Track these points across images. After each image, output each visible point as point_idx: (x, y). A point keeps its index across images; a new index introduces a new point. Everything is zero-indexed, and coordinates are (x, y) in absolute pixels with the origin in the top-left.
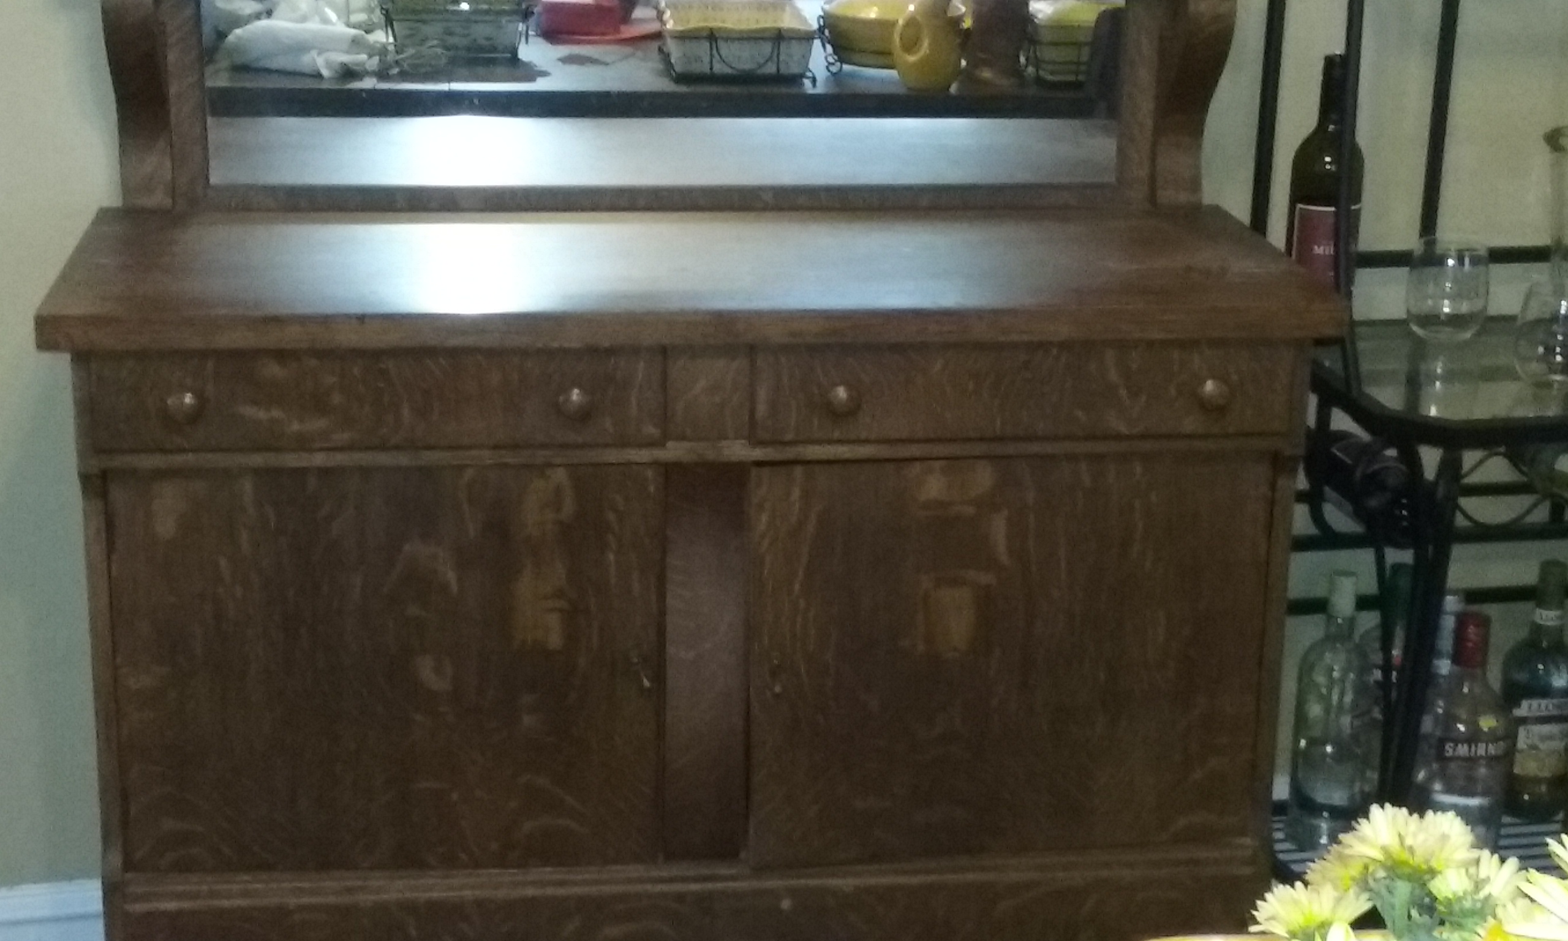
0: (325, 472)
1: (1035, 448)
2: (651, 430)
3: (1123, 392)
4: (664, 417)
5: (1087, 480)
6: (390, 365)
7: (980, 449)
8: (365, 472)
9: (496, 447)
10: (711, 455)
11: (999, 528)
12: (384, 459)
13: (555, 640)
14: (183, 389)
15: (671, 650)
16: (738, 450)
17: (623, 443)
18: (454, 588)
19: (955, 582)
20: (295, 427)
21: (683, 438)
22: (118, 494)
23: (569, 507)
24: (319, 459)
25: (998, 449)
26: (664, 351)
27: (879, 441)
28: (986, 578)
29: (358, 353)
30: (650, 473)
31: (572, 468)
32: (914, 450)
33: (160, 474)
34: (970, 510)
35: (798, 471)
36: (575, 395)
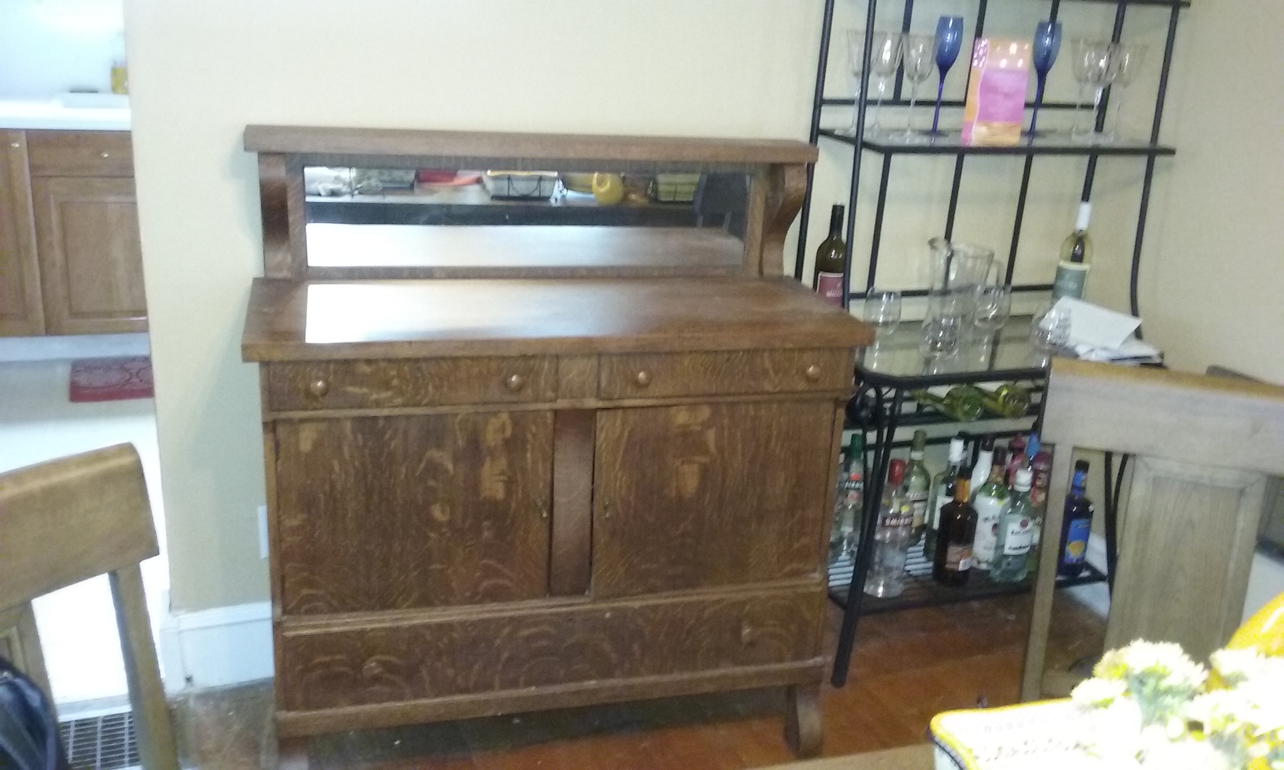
0: (387, 418)
1: (729, 399)
2: (550, 394)
3: (771, 372)
4: (556, 389)
5: (752, 413)
6: (424, 365)
7: (705, 399)
8: (409, 417)
9: (475, 404)
10: (578, 405)
11: (711, 436)
12: (418, 411)
13: (500, 495)
14: (318, 379)
15: (556, 498)
16: (591, 403)
17: (536, 400)
18: (452, 472)
19: (690, 462)
20: (374, 396)
21: (564, 397)
22: (281, 431)
23: (508, 432)
24: (386, 412)
25: (712, 400)
26: (557, 357)
27: (657, 397)
28: (703, 459)
29: (408, 360)
30: (549, 415)
31: (512, 414)
32: (674, 401)
33: (303, 421)
34: (698, 428)
35: (620, 412)
36: (514, 378)
